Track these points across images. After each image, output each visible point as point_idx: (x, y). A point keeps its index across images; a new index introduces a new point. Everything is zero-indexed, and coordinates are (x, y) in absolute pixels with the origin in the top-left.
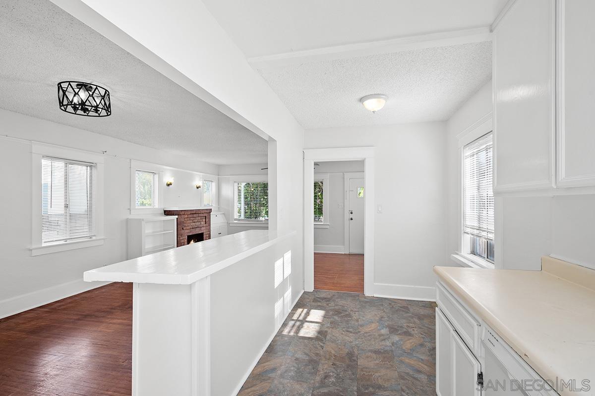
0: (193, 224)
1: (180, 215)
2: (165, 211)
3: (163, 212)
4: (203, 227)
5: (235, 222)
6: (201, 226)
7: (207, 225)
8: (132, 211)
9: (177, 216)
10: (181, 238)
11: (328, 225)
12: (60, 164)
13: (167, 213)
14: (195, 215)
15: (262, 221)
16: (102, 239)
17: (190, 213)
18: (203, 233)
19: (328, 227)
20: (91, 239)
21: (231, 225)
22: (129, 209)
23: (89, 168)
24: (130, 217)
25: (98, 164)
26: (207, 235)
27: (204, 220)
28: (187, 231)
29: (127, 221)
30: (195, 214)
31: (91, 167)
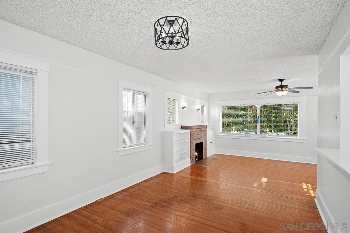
0: (198, 135)
1: (192, 129)
2: (182, 126)
3: (181, 127)
4: (203, 137)
5: (220, 134)
6: (202, 137)
7: (205, 136)
8: (165, 126)
9: (190, 130)
10: (192, 146)
11: (304, 140)
12: (130, 94)
13: (183, 128)
14: (199, 130)
15: (242, 134)
16: (151, 145)
17: (196, 128)
18: (203, 142)
19: (304, 141)
20: (145, 145)
21: (217, 137)
22: (164, 125)
23: (144, 96)
24: (165, 130)
25: (149, 94)
26: (205, 144)
27: (203, 133)
28: (195, 141)
29: (163, 132)
30: (199, 128)
31: (145, 96)
